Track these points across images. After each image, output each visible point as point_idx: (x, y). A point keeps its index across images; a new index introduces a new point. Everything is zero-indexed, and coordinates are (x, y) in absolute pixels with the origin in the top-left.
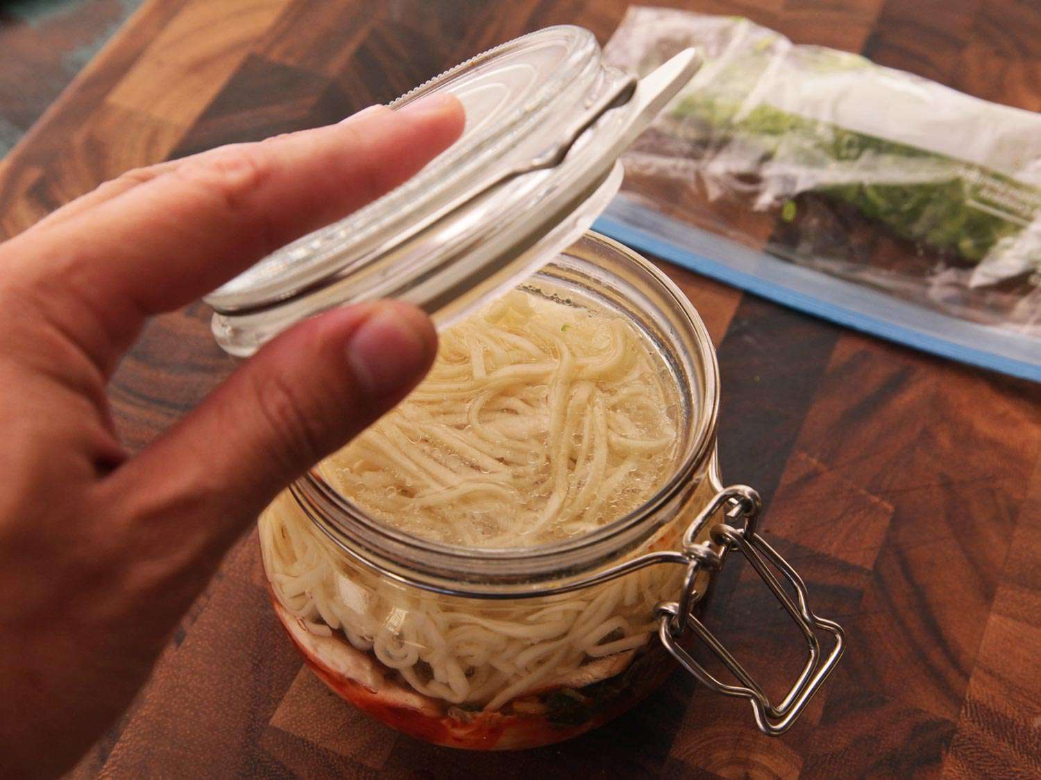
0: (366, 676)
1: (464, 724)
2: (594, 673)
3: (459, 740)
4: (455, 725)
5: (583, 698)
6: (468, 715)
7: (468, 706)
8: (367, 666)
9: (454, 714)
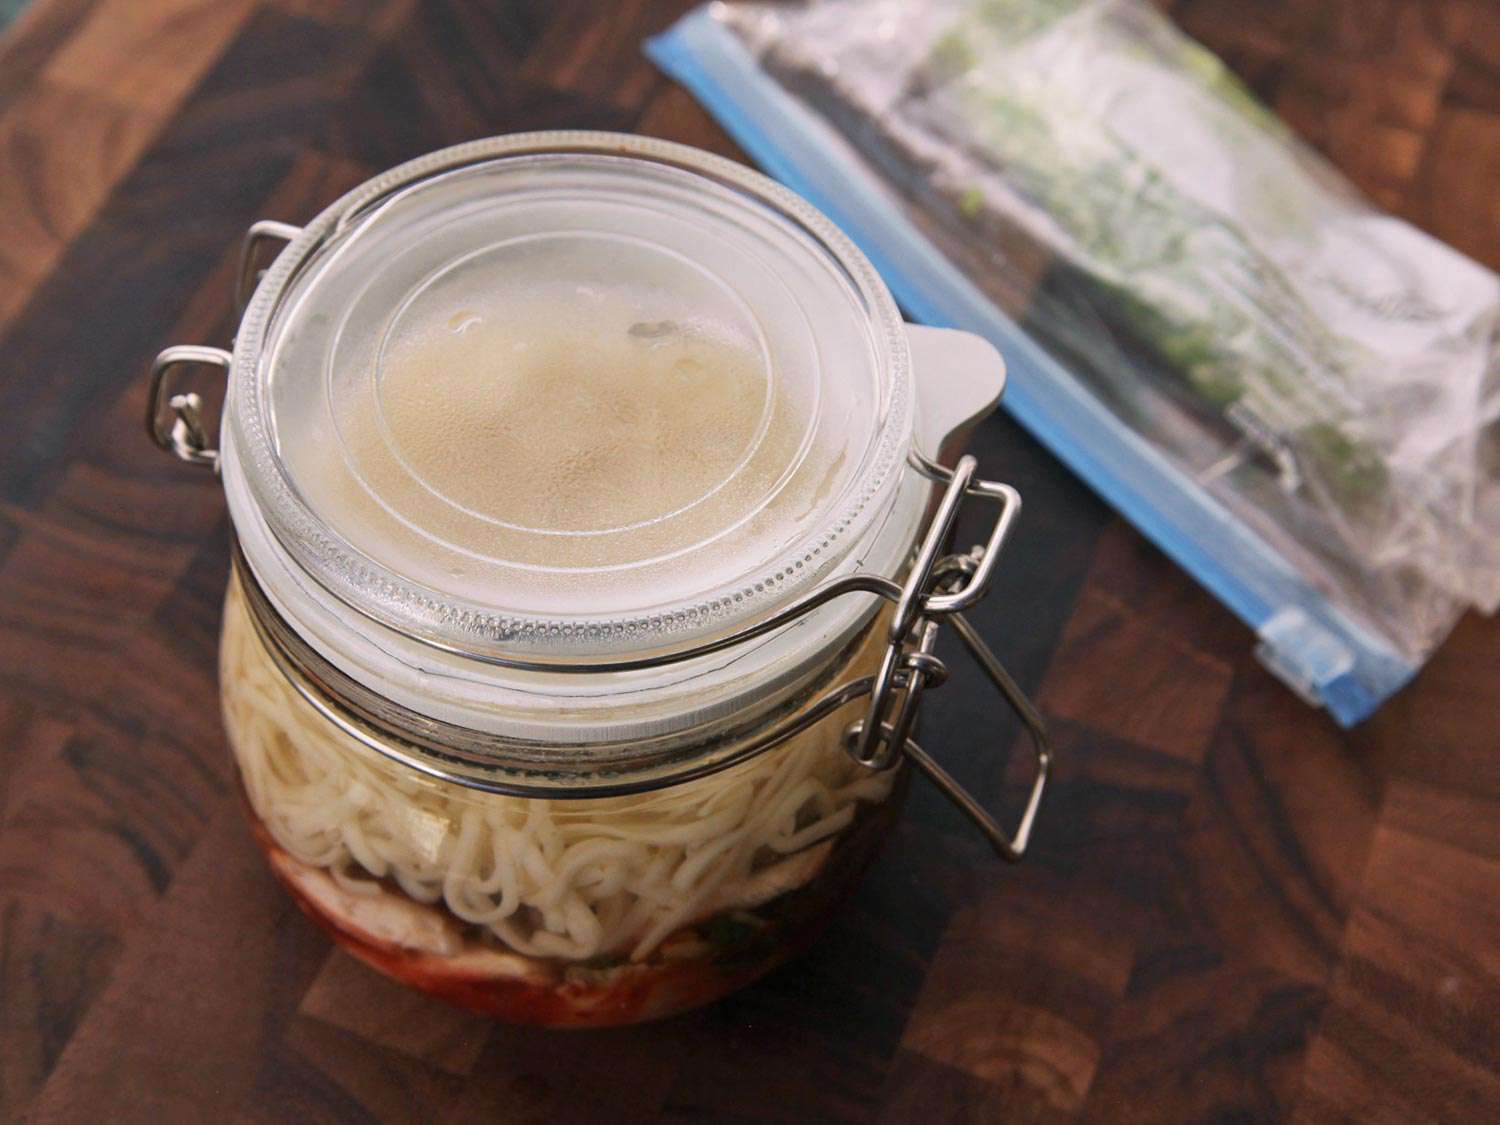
0: (435, 940)
1: (592, 989)
2: (775, 881)
3: (583, 1015)
4: (577, 992)
5: (761, 923)
6: (597, 975)
7: (597, 962)
8: (436, 925)
9: (576, 978)
